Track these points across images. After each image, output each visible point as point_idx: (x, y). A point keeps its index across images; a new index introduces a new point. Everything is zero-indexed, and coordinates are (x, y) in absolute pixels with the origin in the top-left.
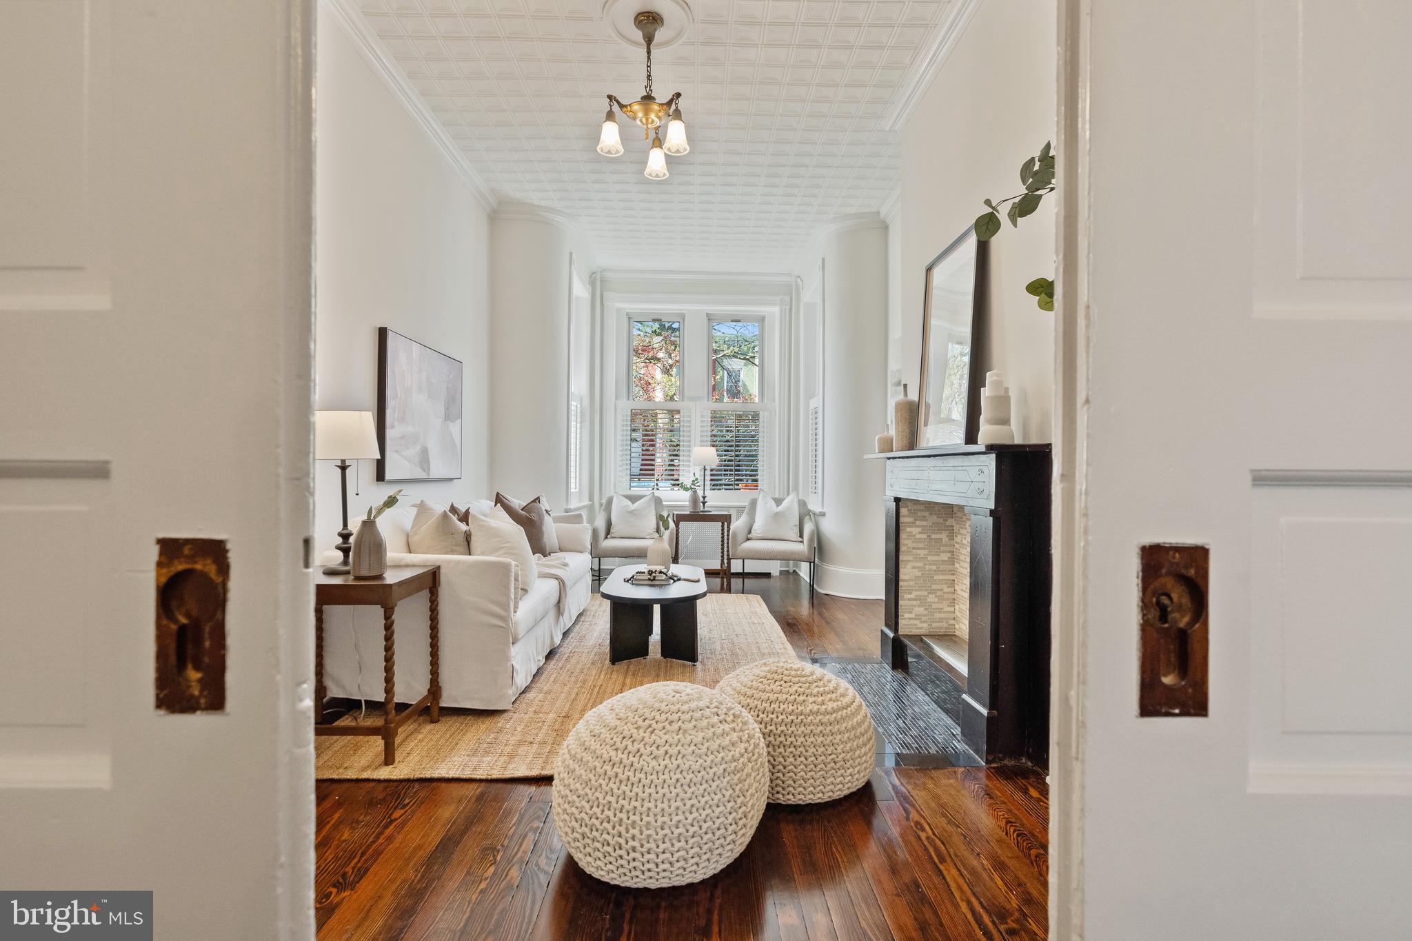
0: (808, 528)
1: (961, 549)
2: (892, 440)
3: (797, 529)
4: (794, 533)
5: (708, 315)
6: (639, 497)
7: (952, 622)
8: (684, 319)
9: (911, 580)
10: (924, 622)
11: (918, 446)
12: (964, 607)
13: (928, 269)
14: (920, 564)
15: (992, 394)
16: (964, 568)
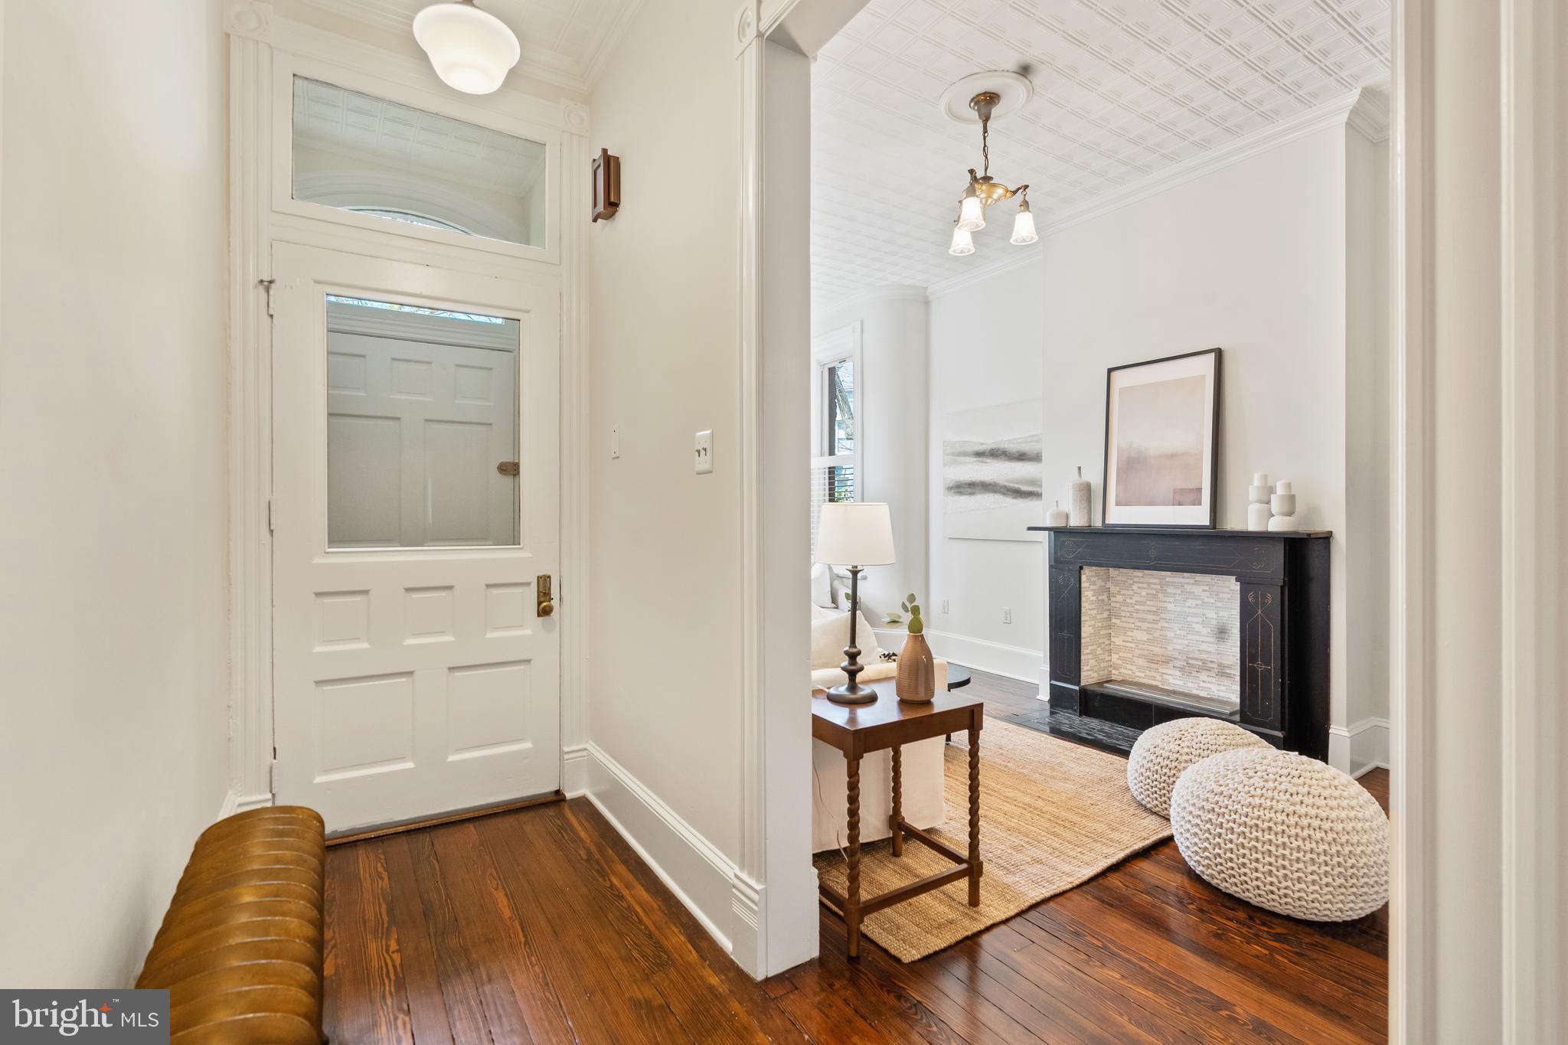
7: (1110, 669)
9: (1088, 637)
10: (1096, 672)
11: (1107, 522)
12: (1129, 655)
13: (1110, 371)
14: (1093, 623)
15: (1284, 493)
16: (1129, 623)
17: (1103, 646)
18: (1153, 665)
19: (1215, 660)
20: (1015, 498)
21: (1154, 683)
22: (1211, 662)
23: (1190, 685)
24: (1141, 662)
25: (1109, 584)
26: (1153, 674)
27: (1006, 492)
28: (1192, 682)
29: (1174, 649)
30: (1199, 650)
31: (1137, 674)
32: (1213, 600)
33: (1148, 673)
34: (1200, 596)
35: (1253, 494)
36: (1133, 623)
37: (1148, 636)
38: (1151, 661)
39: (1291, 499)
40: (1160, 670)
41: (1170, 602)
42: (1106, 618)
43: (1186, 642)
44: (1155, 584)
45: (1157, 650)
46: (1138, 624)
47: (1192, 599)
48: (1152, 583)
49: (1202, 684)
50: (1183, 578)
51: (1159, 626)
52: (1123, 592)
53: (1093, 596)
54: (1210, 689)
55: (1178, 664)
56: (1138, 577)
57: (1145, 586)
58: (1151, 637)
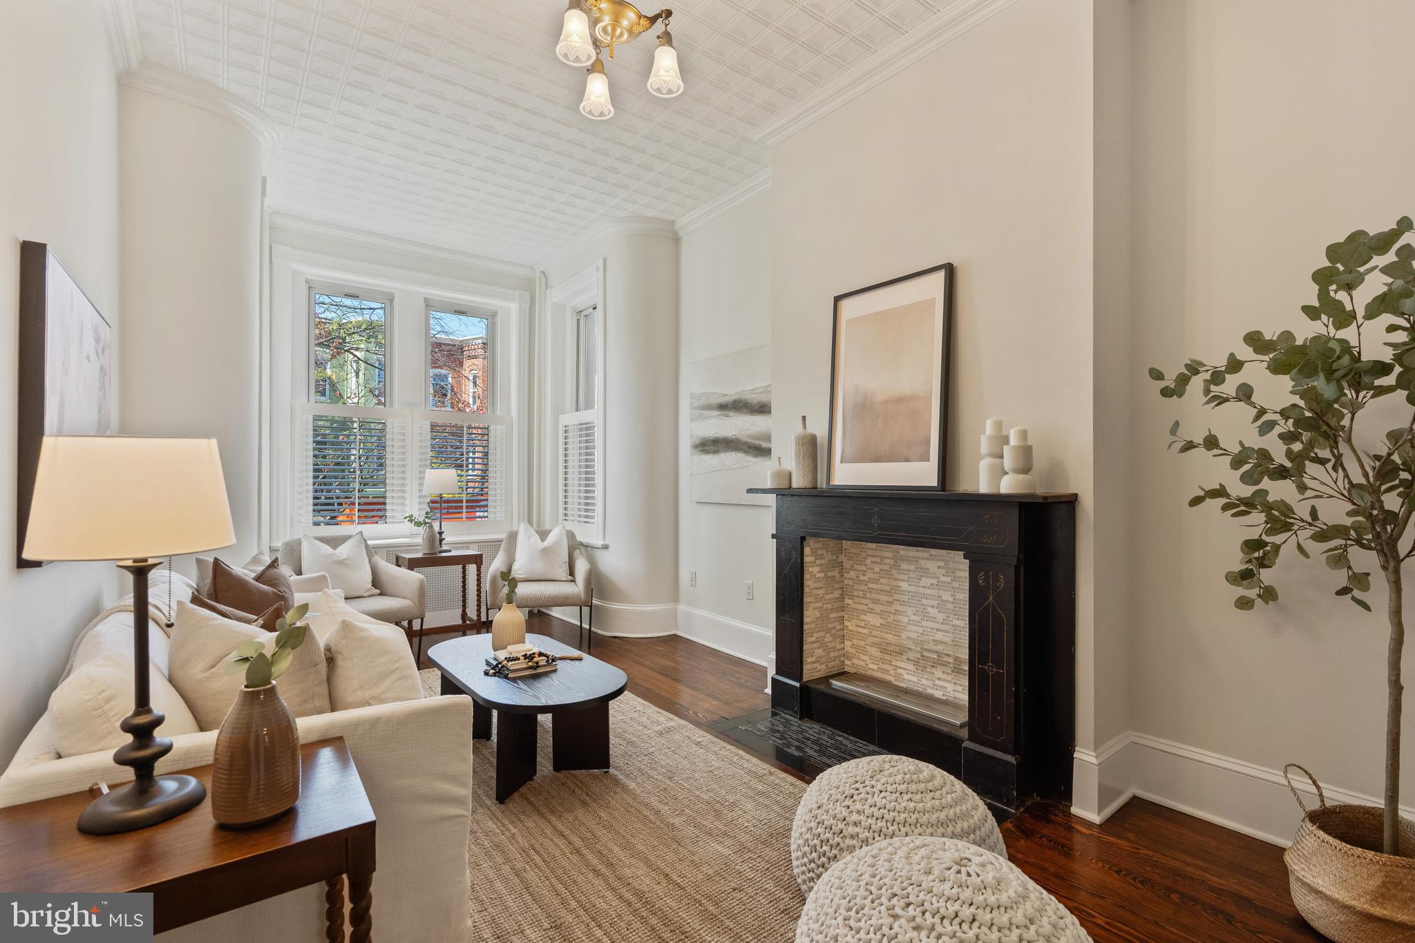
0: (582, 567)
1: (856, 586)
2: (790, 474)
3: (566, 567)
4: (563, 571)
5: (426, 300)
6: (344, 539)
7: (842, 659)
8: (392, 300)
9: (813, 622)
10: (823, 664)
11: (832, 483)
12: (863, 643)
13: (838, 299)
14: (820, 605)
15: (1017, 444)
16: (862, 604)
17: (833, 631)
18: (887, 657)
19: (952, 654)
20: (756, 456)
21: (887, 677)
22: (947, 655)
23: (924, 681)
24: (874, 651)
25: (842, 558)
26: (885, 667)
27: (748, 450)
28: (927, 679)
29: (908, 638)
30: (934, 640)
31: (871, 666)
32: (948, 579)
33: (881, 666)
34: (935, 574)
35: (984, 447)
36: (866, 605)
37: (880, 621)
38: (884, 651)
39: (1026, 452)
40: (894, 663)
41: (903, 580)
42: (837, 598)
43: (920, 630)
44: (888, 558)
45: (890, 638)
46: (871, 606)
47: (927, 577)
48: (885, 557)
49: (937, 682)
50: (917, 551)
51: (892, 609)
52: (856, 567)
53: (819, 572)
54: (946, 688)
55: (913, 655)
56: (872, 549)
57: (879, 560)
58: (884, 622)
